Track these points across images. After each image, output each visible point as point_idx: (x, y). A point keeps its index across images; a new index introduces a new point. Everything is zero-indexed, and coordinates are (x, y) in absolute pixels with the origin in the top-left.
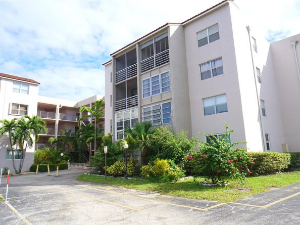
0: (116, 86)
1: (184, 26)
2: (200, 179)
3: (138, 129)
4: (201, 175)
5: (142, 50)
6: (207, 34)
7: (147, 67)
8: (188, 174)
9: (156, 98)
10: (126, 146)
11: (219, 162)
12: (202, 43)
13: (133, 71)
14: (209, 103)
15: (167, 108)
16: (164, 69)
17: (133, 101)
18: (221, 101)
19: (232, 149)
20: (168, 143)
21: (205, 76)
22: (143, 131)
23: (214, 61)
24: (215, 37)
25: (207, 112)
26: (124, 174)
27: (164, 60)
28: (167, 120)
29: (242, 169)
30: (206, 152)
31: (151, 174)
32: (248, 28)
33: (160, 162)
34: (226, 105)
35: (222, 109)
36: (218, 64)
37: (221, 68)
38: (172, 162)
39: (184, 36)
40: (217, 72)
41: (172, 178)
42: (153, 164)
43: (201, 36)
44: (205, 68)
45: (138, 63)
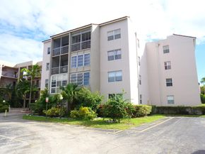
1: (100, 26)
2: (106, 119)
3: (68, 87)
4: (107, 117)
5: (73, 37)
6: (114, 34)
7: (75, 49)
8: (98, 116)
9: (80, 69)
10: (62, 98)
11: (119, 109)
12: (110, 38)
13: (66, 50)
14: (112, 75)
15: (87, 75)
16: (87, 52)
17: (64, 69)
18: (119, 74)
19: (125, 103)
20: (89, 97)
21: (110, 58)
22: (72, 89)
23: (117, 50)
24: (118, 36)
25: (110, 80)
27: (87, 46)
28: (87, 83)
30: (111, 103)
31: (77, 115)
33: (83, 108)
34: (121, 77)
35: (119, 79)
36: (119, 53)
37: (120, 55)
38: (90, 109)
39: (100, 32)
40: (118, 57)
41: (90, 118)
42: (78, 110)
43: (110, 35)
44: (111, 54)
45: (69, 45)
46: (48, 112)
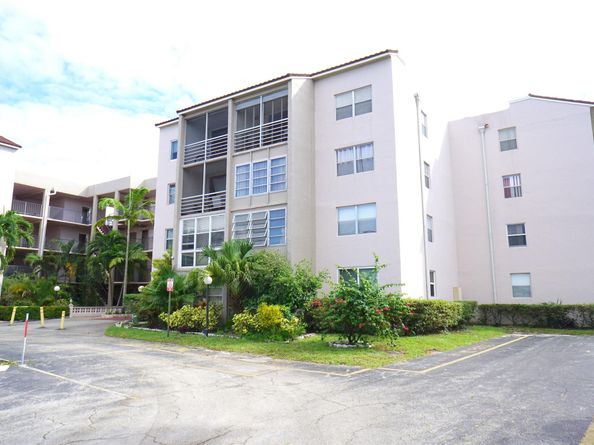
0: (185, 169)
1: (316, 79)
2: (331, 338)
3: (227, 251)
4: (332, 331)
5: (239, 111)
6: (352, 100)
7: (247, 144)
8: (310, 330)
9: (260, 200)
10: (209, 280)
11: (363, 312)
12: (343, 113)
13: (220, 148)
14: (347, 216)
15: (279, 218)
16: (277, 152)
17: (216, 201)
18: (367, 214)
19: (382, 294)
20: (282, 279)
21: (343, 169)
22: (236, 255)
23: (361, 146)
24: (366, 107)
25: (344, 229)
26: (198, 328)
27: (278, 134)
28: (277, 238)
29: (394, 323)
30: (343, 295)
31: (251, 328)
32: (416, 97)
33: (265, 308)
34: (373, 221)
35: (368, 228)
36: (366, 153)
37: (371, 160)
38: (287, 309)
39: (314, 98)
40: (365, 165)
41: (286, 335)
42: (253, 312)
43: (343, 102)
44: (345, 157)
45: (230, 135)
46: (174, 317)
